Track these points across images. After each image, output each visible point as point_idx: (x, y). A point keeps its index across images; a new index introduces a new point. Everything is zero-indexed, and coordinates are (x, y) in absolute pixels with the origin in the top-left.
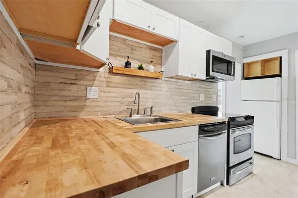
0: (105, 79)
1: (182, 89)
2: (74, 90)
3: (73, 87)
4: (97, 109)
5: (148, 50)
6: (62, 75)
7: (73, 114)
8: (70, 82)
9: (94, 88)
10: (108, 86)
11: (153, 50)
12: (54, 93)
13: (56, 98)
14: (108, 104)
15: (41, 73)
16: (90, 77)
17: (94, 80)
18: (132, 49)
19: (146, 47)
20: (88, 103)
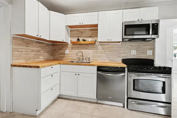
0: (71, 47)
1: (113, 48)
2: (62, 51)
3: (61, 50)
4: (68, 57)
5: (89, 31)
6: (58, 47)
7: (62, 59)
8: (61, 48)
9: (67, 50)
10: (72, 49)
11: (93, 30)
12: (57, 52)
13: (57, 54)
14: (73, 56)
15: (54, 46)
16: (66, 46)
17: (67, 47)
18: (82, 33)
19: (88, 30)
20: (66, 55)
